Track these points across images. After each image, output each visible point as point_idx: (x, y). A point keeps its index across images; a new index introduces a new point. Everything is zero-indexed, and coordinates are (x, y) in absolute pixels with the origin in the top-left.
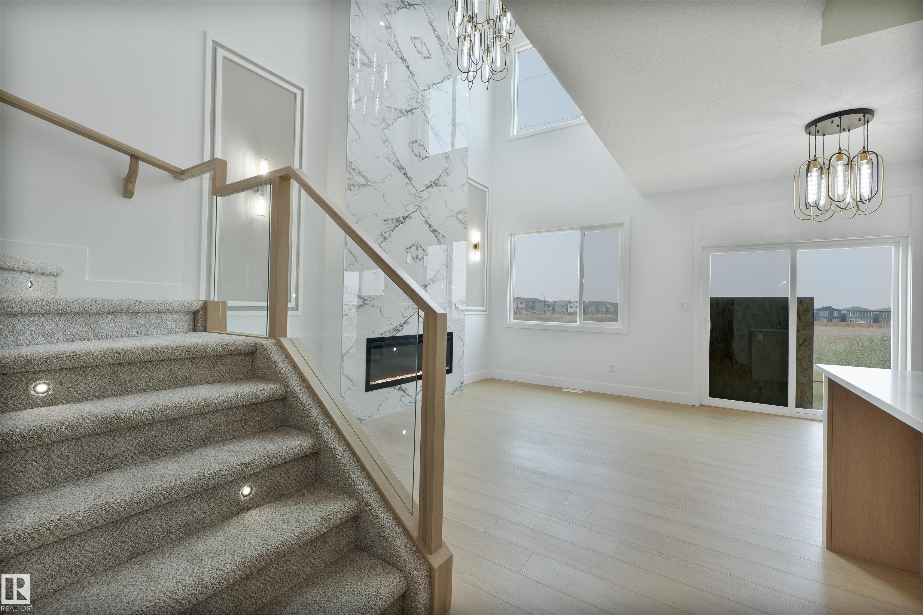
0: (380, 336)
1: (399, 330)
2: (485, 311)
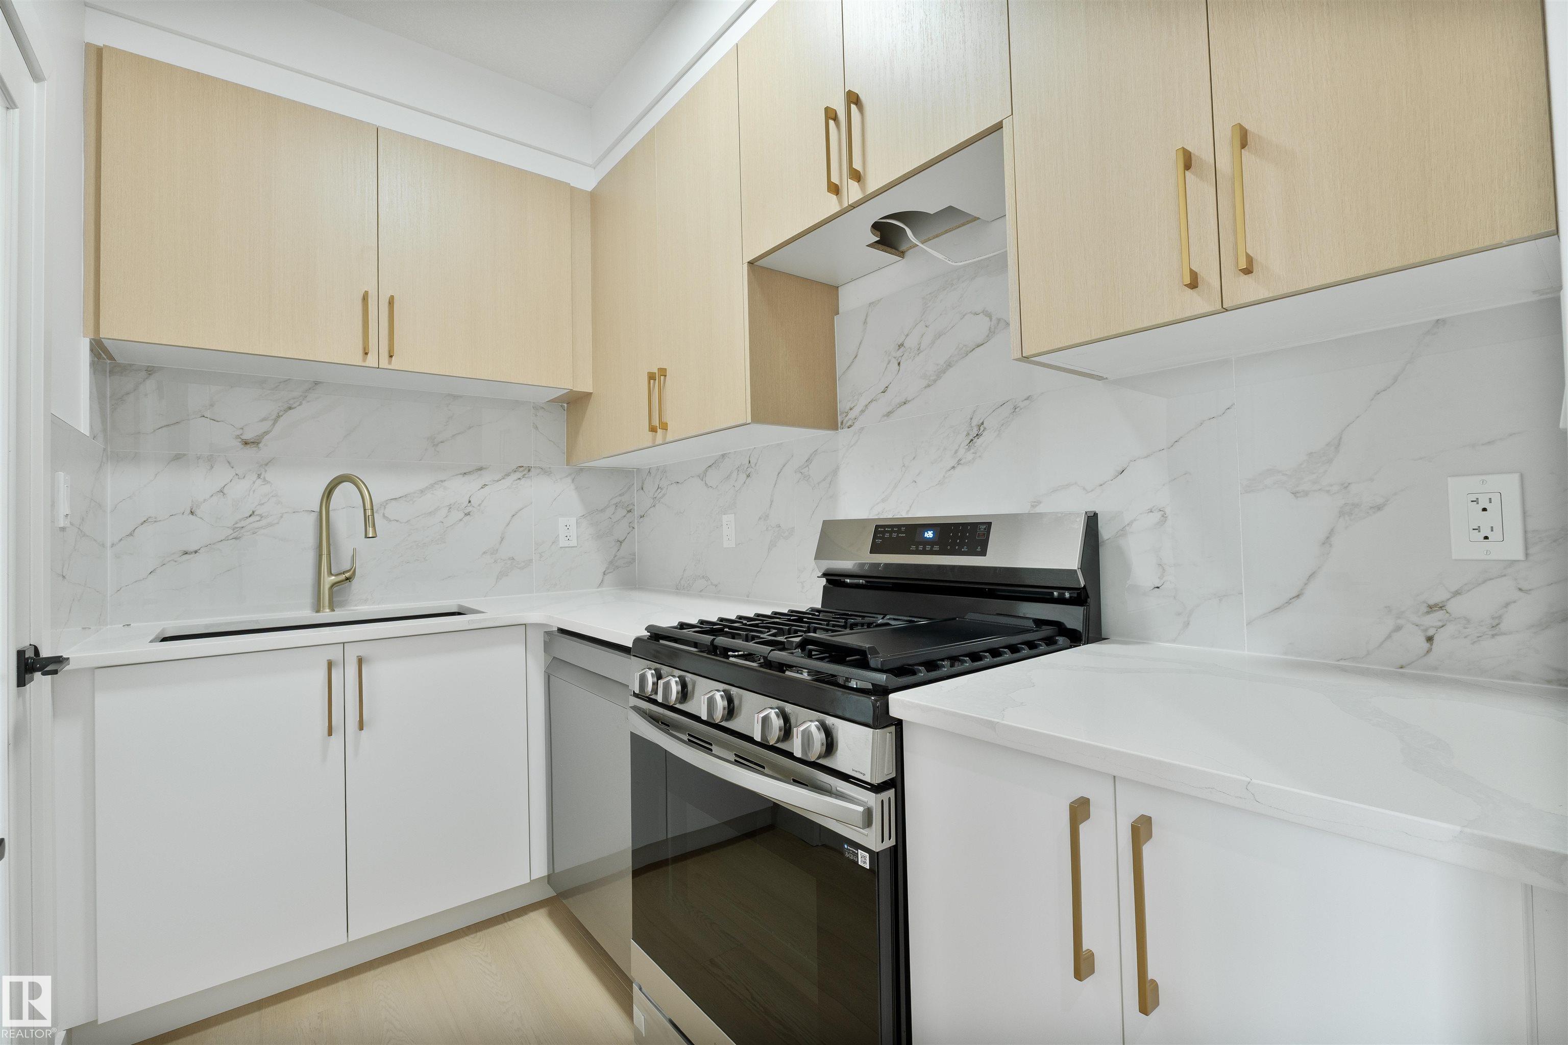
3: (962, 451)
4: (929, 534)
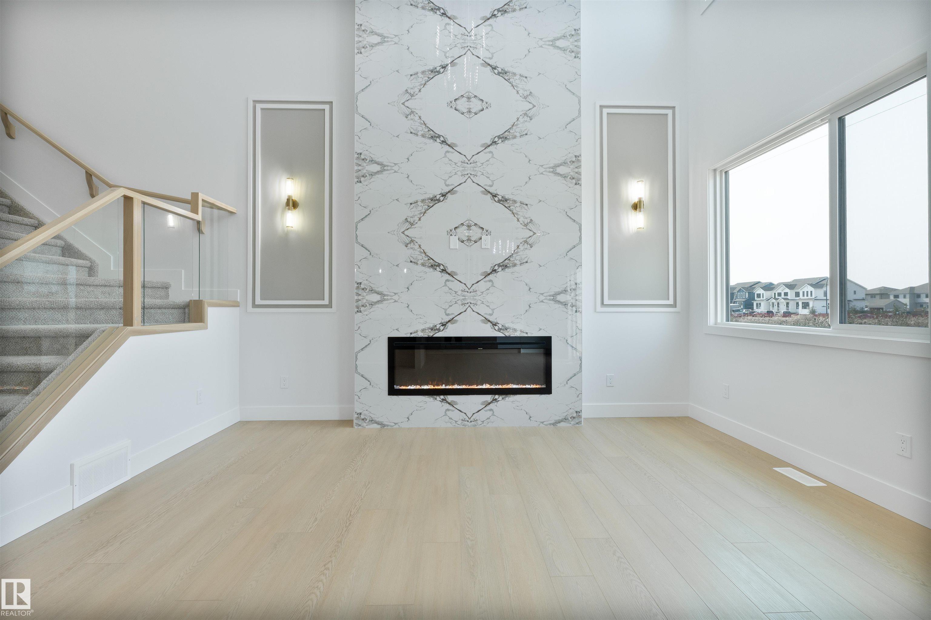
0: (408, 335)
1: (439, 330)
2: (674, 305)
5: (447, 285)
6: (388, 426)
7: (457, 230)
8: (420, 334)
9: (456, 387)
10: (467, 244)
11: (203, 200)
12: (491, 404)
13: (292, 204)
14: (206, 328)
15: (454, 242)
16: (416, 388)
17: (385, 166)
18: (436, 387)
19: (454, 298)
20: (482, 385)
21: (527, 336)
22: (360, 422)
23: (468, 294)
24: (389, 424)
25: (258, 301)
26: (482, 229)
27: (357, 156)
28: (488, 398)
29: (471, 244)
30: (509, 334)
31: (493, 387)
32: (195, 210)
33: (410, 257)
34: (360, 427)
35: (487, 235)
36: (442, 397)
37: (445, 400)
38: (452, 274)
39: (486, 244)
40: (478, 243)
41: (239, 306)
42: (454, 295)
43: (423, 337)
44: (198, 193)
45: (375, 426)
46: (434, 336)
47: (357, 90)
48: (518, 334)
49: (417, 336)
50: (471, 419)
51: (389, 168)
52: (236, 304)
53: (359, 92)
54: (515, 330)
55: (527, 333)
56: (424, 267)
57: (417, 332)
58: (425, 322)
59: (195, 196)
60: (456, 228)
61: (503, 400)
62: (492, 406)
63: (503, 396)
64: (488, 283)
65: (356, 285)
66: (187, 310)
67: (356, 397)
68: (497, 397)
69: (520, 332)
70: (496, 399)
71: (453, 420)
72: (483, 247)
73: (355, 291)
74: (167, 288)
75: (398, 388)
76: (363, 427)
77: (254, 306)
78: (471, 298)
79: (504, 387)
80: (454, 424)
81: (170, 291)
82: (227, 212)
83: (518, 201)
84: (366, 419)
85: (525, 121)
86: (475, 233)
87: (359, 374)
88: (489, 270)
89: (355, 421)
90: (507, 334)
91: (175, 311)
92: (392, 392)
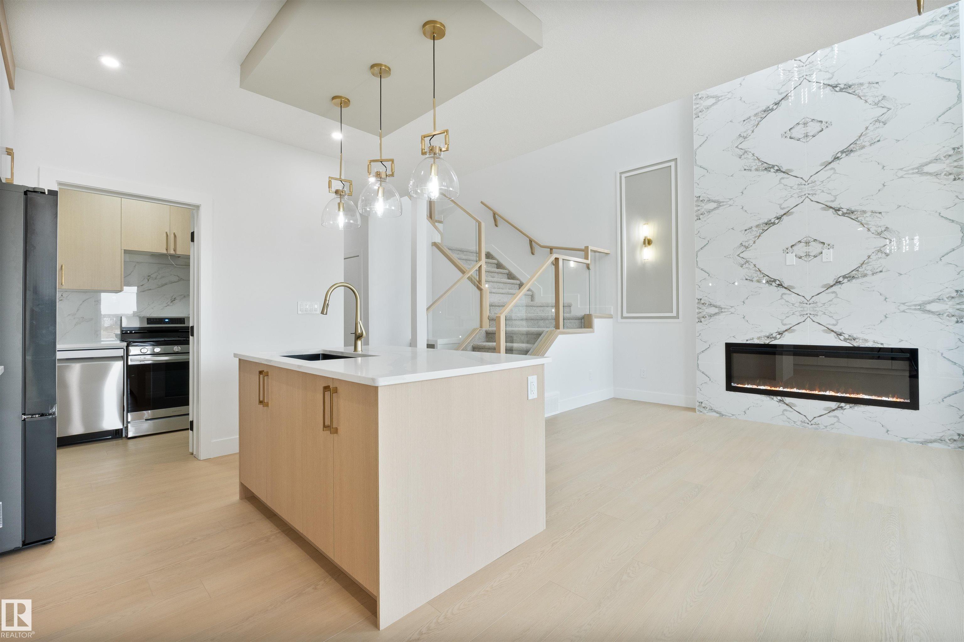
0: (745, 342)
1: (775, 338)
3: (169, 303)
4: (167, 320)
5: (784, 298)
6: (726, 416)
7: (794, 248)
8: (756, 341)
9: (795, 390)
10: (806, 259)
11: (591, 250)
12: (835, 411)
13: (648, 242)
14: (593, 332)
15: (791, 259)
16: (753, 387)
17: (721, 202)
18: (773, 389)
19: (792, 309)
20: (826, 392)
21: (883, 347)
22: (702, 409)
23: (808, 306)
24: (727, 415)
25: (625, 314)
26: (823, 243)
27: (697, 199)
28: (833, 405)
29: (810, 259)
30: (858, 345)
31: (839, 395)
32: (586, 258)
33: (745, 275)
34: (701, 413)
35: (829, 249)
36: (779, 398)
37: (783, 401)
38: (789, 288)
39: (827, 258)
40: (819, 257)
41: (612, 318)
42: (791, 306)
43: (759, 344)
44: (588, 246)
45: (714, 414)
46: (770, 343)
47: (695, 146)
48: (870, 345)
49: (753, 343)
50: (812, 421)
51: (724, 204)
52: (610, 317)
53: (698, 148)
54: (866, 341)
55: (882, 344)
56: (759, 283)
57: (753, 339)
58: (761, 331)
59: (587, 248)
60: (792, 246)
61: (852, 409)
62: (836, 413)
63: (851, 405)
64: (831, 294)
65: (697, 301)
66: (583, 320)
67: (698, 389)
68: (843, 404)
69: (872, 343)
70: (842, 407)
71: (791, 420)
72: (824, 260)
73: (697, 305)
74: (570, 306)
75: (735, 385)
76: (704, 413)
77: (623, 317)
78: (811, 309)
79: (852, 396)
80: (793, 424)
81: (572, 308)
82: (604, 254)
83: (868, 211)
84: (706, 407)
85: (877, 128)
86: (815, 248)
87: (700, 371)
88: (832, 282)
89: (697, 408)
90: (856, 344)
91: (577, 321)
92: (729, 388)
